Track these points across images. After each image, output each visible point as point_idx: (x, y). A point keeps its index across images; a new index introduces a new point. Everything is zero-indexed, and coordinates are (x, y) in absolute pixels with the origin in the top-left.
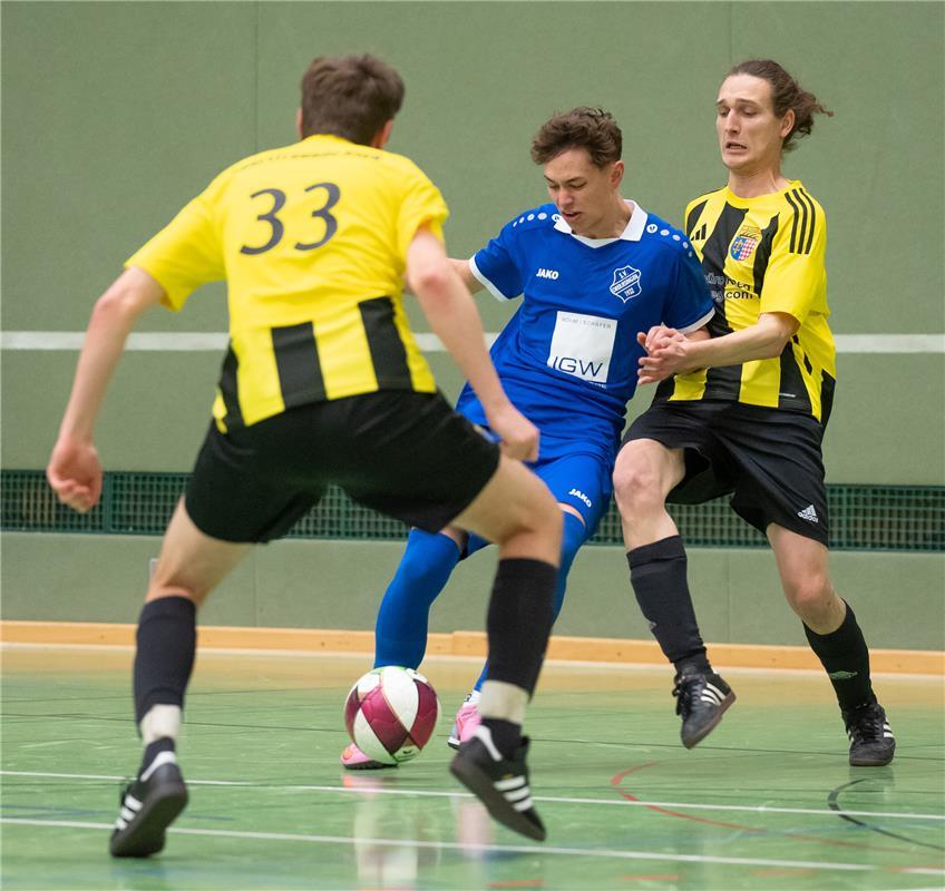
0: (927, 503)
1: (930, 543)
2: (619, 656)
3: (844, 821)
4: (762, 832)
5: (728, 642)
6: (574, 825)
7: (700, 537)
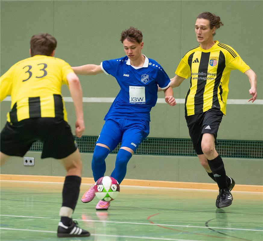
0: (233, 145)
1: (233, 155)
2: (149, 185)
3: (209, 230)
4: (187, 232)
5: (179, 181)
6: (137, 230)
7: (172, 153)
